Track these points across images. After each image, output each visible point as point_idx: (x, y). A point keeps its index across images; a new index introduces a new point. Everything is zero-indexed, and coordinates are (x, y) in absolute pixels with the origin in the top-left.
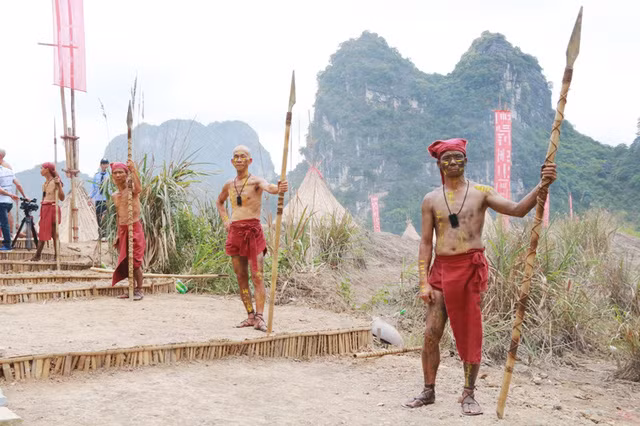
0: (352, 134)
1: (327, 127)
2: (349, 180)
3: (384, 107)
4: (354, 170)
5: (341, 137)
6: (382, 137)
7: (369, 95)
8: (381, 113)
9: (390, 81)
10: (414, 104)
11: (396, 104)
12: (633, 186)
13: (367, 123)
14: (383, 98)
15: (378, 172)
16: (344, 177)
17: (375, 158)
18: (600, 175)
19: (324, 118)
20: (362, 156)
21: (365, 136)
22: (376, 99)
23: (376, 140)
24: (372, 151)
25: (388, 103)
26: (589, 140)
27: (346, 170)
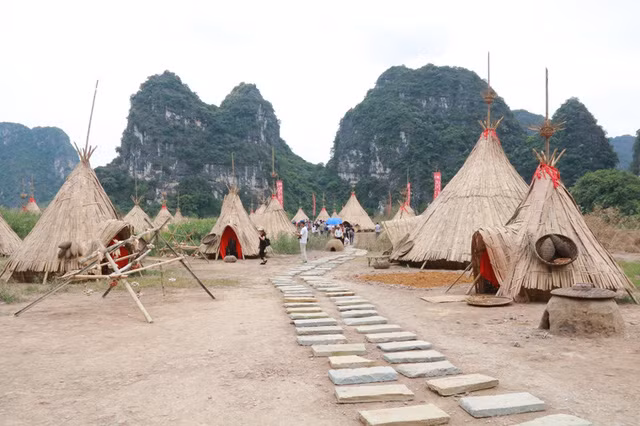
0: (155, 141)
1: (138, 134)
2: (152, 173)
3: (177, 123)
4: (155, 166)
5: (147, 142)
6: (176, 144)
7: (168, 114)
8: (176, 128)
9: (183, 107)
10: (199, 124)
11: (186, 122)
12: (329, 189)
13: (166, 133)
14: (177, 117)
15: (172, 168)
16: (148, 170)
17: (171, 158)
18: (311, 181)
19: (135, 127)
20: (162, 156)
21: (164, 143)
22: (173, 117)
23: (172, 146)
24: (170, 153)
25: (181, 121)
26: (300, 158)
27: (150, 166)
